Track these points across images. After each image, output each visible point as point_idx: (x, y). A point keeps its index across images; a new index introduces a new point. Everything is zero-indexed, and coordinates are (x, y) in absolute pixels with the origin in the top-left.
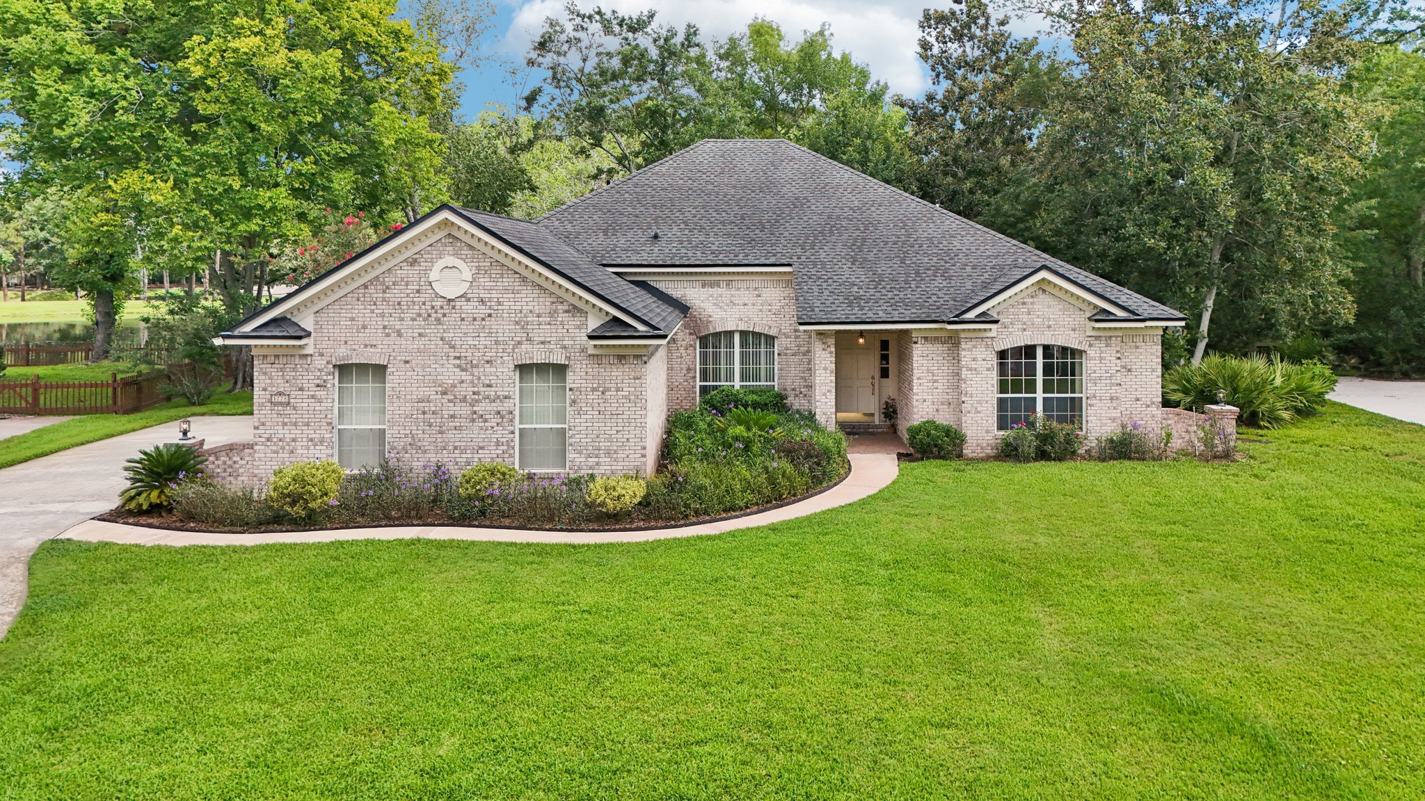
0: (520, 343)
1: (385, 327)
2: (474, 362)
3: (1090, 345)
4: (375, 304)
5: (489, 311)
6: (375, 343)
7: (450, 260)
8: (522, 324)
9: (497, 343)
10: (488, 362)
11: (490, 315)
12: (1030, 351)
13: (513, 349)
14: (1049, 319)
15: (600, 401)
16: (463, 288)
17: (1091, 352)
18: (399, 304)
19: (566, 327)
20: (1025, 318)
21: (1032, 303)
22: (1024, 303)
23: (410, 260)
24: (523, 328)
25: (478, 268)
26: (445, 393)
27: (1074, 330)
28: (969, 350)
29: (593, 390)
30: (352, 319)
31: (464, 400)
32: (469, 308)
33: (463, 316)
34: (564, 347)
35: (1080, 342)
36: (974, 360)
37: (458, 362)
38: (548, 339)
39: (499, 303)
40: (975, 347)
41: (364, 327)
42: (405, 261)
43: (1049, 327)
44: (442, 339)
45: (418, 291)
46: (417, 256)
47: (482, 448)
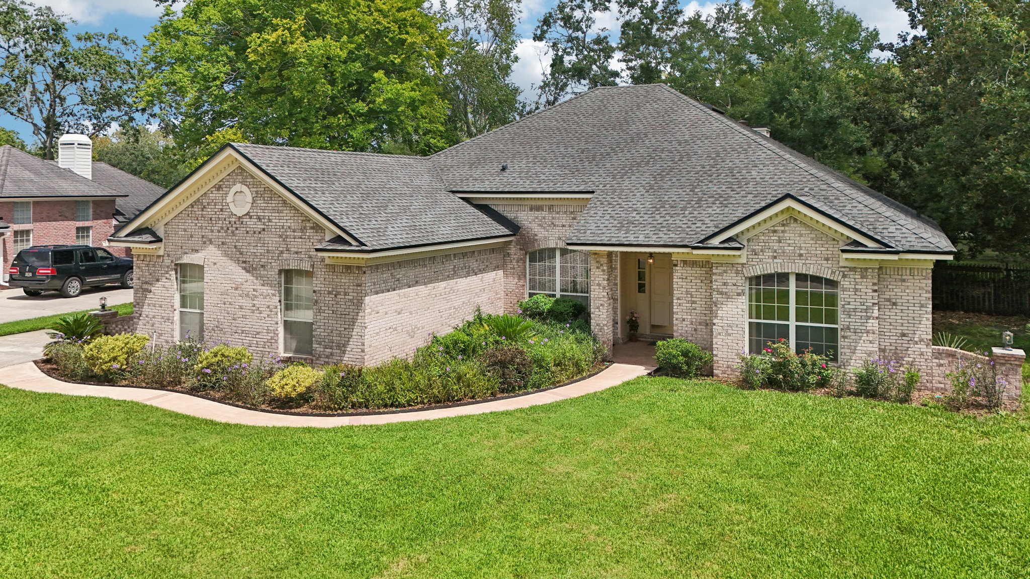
0: (282, 252)
1: (203, 237)
2: (254, 266)
3: (844, 276)
4: (197, 219)
5: (263, 227)
6: (197, 248)
7: (238, 187)
8: (284, 237)
9: (268, 252)
10: (262, 266)
11: (264, 230)
12: (783, 278)
13: (278, 257)
14: (800, 248)
15: (333, 302)
16: (247, 208)
17: (845, 283)
18: (211, 219)
19: (312, 241)
20: (776, 246)
21: (783, 232)
22: (775, 231)
23: (217, 186)
24: (284, 241)
25: (257, 192)
26: (236, 289)
27: (827, 259)
28: (720, 274)
29: (330, 293)
30: (185, 230)
31: (247, 295)
32: (251, 223)
33: (248, 229)
34: (310, 257)
35: (833, 273)
36: (725, 284)
37: (244, 265)
38: (300, 250)
39: (270, 221)
40: (725, 272)
41: (192, 236)
42: (214, 186)
43: (801, 255)
44: (235, 247)
45: (222, 210)
46: (221, 183)
47: (258, 333)
